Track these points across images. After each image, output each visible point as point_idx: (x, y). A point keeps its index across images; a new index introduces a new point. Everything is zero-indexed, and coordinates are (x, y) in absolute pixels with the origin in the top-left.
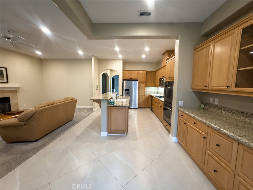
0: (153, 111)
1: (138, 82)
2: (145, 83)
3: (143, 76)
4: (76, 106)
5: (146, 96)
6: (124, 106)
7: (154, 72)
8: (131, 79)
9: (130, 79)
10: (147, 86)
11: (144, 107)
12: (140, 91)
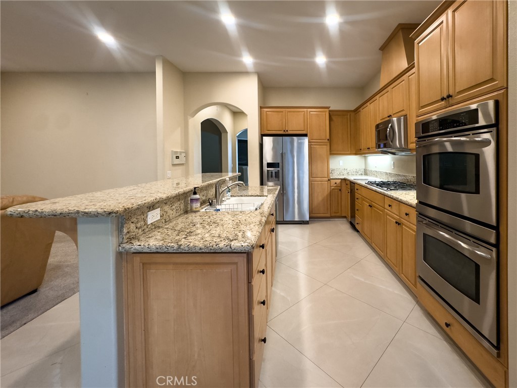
0: (358, 231)
1: (306, 141)
2: (328, 144)
3: (320, 123)
5: (333, 182)
6: (224, 250)
7: (352, 114)
8: (287, 133)
9: (282, 132)
10: (333, 152)
11: (328, 215)
12: (314, 167)
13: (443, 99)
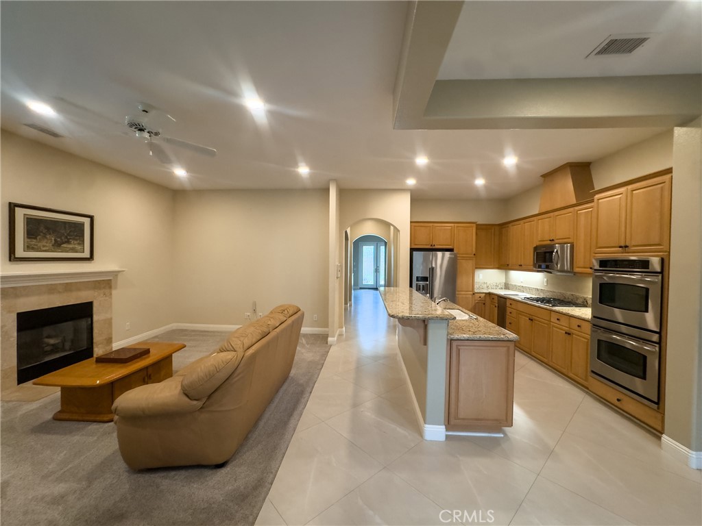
2: (474, 258)
4: (302, 329)
5: (477, 295)
7: (497, 228)
8: (434, 247)
9: (429, 247)
10: (479, 266)
12: (459, 281)
13: (621, 247)
